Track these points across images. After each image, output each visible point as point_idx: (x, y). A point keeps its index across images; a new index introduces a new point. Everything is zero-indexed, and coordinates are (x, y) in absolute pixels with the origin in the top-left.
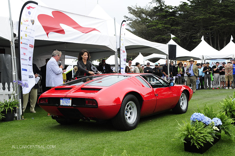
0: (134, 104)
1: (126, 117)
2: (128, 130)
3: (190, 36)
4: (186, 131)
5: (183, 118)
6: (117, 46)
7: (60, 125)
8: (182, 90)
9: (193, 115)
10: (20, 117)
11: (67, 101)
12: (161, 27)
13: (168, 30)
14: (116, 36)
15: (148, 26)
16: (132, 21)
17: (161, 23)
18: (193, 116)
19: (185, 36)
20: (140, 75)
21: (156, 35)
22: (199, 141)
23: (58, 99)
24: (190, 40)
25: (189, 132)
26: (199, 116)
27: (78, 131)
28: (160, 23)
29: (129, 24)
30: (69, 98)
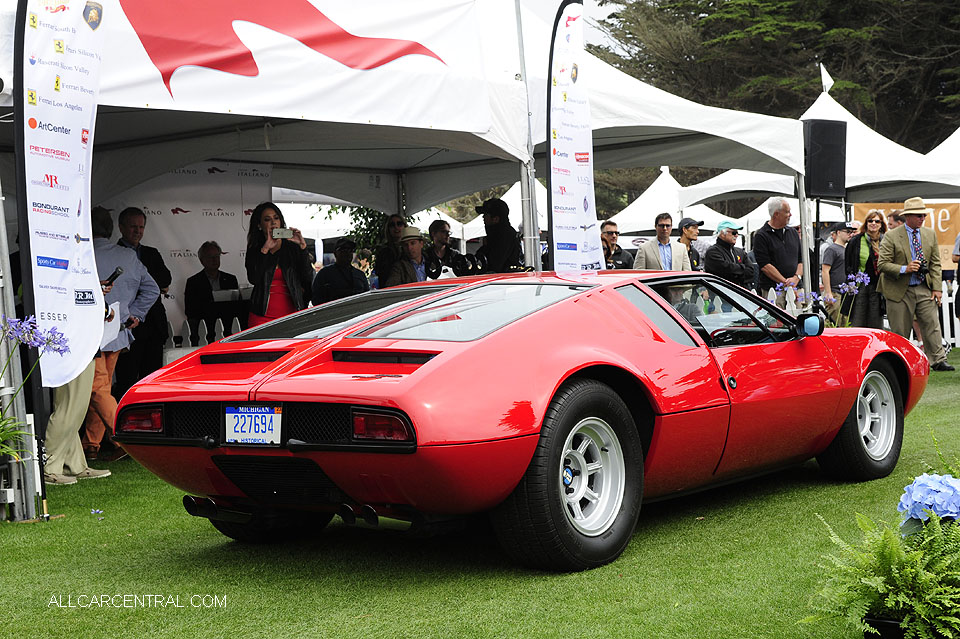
0: (608, 434)
1: (566, 499)
2: (579, 569)
3: (928, 73)
4: (877, 572)
5: (873, 502)
6: (529, 135)
7: (229, 544)
8: (869, 354)
9: (914, 487)
10: (32, 505)
11: (258, 421)
12: (770, 29)
13: (813, 45)
14: (523, 82)
15: (707, 30)
16: (622, 7)
17: (770, 13)
18: (910, 492)
19: (898, 72)
20: (642, 281)
21: (749, 73)
22: (947, 625)
23: (213, 412)
24: (925, 98)
25: (890, 581)
26: (944, 490)
27: (315, 575)
28: (766, 13)
29: (610, 21)
30: (268, 403)
